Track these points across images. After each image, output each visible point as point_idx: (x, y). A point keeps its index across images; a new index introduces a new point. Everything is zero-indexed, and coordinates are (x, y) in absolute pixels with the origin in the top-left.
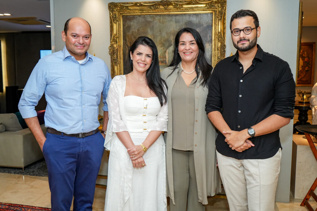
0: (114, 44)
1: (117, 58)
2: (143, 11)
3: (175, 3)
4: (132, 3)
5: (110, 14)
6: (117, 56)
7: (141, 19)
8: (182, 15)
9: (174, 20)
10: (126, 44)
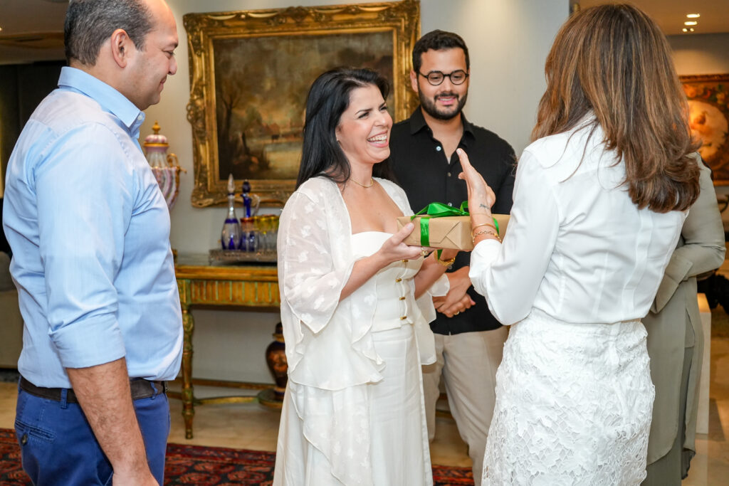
0: (198, 99)
1: (204, 127)
2: (254, 29)
3: (315, 13)
4: (232, 14)
5: (188, 37)
6: (204, 124)
7: (250, 47)
8: (331, 36)
9: (316, 46)
10: (222, 97)
